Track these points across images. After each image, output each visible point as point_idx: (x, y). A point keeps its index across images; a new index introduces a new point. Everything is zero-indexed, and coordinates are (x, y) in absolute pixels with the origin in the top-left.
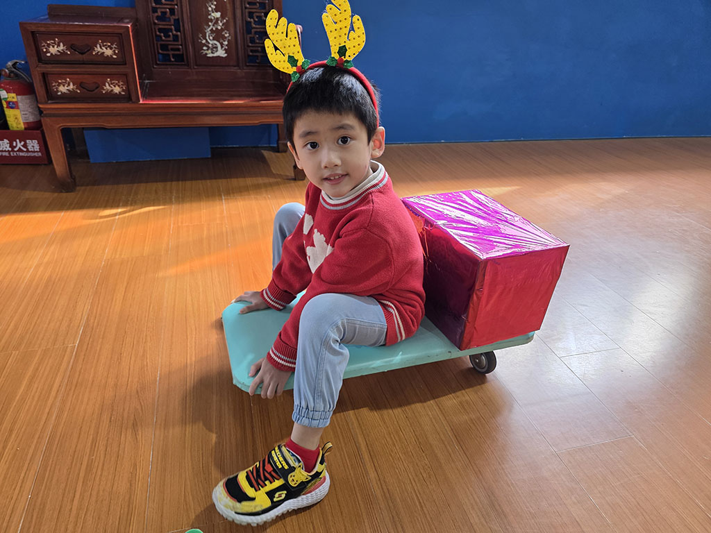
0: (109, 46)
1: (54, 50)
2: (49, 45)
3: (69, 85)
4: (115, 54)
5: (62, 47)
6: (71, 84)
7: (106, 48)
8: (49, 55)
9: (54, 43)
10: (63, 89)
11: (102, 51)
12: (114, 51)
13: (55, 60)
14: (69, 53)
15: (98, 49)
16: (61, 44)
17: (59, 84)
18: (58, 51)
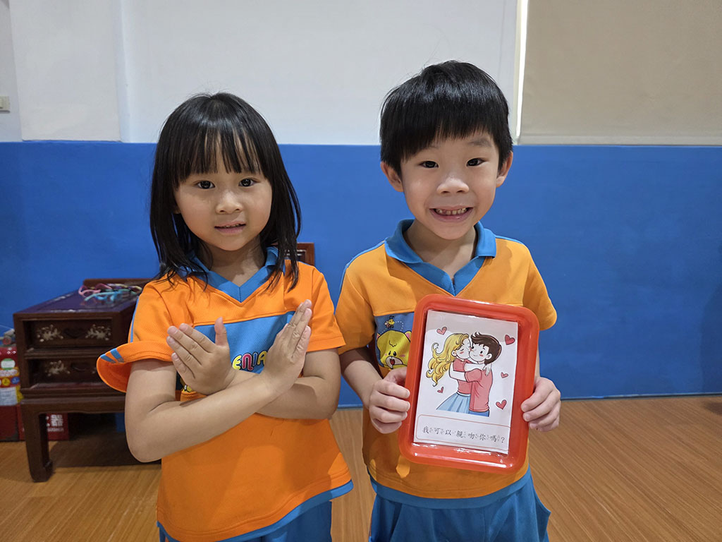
0: (103, 330)
1: (48, 336)
2: (43, 332)
3: (60, 366)
4: (108, 337)
5: (56, 333)
6: (63, 365)
7: (100, 332)
8: (42, 340)
9: (49, 330)
10: (55, 371)
11: (95, 334)
12: (107, 334)
13: (48, 345)
14: (62, 337)
15: (91, 333)
16: (56, 330)
17: (51, 366)
18: (52, 337)
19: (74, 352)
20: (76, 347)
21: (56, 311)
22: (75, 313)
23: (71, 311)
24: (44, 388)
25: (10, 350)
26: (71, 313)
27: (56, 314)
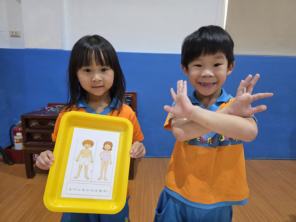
1: (34, 124)
2: (32, 122)
3: (38, 136)
5: (37, 123)
6: (39, 135)
7: (53, 123)
8: (31, 126)
9: (34, 122)
10: (36, 137)
13: (34, 128)
14: (39, 125)
15: (50, 124)
16: (37, 122)
17: (35, 136)
18: (35, 124)
19: (43, 131)
20: (44, 129)
21: (37, 115)
22: (44, 116)
23: (42, 115)
24: (32, 143)
25: (20, 129)
26: (42, 116)
27: (37, 116)
